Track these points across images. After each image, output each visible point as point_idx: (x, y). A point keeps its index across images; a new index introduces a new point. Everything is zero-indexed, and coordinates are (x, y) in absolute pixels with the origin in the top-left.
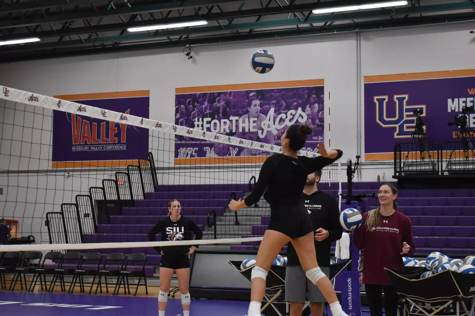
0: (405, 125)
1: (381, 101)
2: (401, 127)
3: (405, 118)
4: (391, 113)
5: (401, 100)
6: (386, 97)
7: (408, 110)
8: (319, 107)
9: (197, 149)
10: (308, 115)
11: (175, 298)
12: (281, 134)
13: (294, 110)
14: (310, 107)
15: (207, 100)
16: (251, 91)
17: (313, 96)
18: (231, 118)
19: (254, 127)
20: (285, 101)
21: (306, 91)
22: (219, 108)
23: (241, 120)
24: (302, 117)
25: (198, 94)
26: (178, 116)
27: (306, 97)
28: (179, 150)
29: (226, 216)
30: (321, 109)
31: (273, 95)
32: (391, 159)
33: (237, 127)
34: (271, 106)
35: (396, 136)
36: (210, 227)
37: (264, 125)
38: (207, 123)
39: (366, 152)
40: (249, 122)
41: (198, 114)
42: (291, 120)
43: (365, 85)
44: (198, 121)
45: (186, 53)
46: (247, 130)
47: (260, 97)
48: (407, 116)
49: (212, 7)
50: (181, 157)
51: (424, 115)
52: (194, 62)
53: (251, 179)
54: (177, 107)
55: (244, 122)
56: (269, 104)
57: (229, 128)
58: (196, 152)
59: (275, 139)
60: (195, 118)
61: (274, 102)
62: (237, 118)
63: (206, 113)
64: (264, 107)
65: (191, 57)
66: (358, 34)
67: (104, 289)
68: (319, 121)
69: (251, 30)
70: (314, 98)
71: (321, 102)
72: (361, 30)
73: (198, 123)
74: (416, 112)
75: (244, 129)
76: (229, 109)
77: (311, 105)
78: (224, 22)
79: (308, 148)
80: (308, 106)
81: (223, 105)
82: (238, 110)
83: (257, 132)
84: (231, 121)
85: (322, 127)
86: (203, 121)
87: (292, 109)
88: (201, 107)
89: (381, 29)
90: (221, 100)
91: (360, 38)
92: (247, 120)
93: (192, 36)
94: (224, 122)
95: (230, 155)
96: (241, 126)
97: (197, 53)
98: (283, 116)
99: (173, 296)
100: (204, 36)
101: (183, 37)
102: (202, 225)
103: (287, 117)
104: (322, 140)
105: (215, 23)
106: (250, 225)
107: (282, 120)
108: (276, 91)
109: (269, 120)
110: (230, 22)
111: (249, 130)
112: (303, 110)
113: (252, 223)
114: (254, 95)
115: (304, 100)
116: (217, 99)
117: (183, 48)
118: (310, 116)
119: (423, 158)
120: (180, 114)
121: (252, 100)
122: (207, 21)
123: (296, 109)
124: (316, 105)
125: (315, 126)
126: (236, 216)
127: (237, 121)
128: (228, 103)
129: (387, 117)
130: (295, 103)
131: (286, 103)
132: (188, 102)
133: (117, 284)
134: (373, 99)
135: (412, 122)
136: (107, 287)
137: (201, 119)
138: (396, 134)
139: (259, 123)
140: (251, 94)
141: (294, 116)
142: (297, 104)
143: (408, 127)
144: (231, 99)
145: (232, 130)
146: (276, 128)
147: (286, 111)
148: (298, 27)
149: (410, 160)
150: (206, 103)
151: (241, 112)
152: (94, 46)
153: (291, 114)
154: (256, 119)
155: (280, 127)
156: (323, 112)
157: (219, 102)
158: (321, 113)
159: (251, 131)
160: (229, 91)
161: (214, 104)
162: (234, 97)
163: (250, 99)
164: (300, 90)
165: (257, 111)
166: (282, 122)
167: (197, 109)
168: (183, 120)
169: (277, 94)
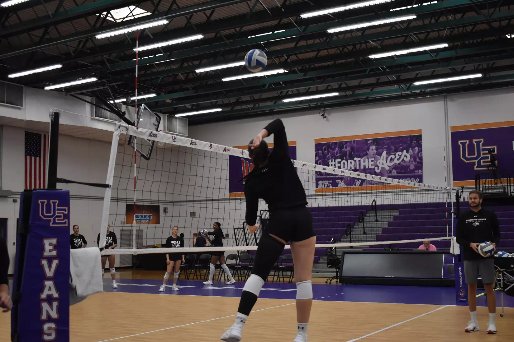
0: (482, 161)
1: (463, 144)
2: (479, 162)
3: (482, 156)
4: (471, 152)
5: (478, 143)
6: (467, 141)
7: (483, 150)
8: (419, 149)
9: (332, 181)
10: (411, 156)
11: (332, 284)
12: (392, 170)
13: (401, 152)
14: (412, 149)
15: (337, 147)
16: (369, 140)
17: (414, 142)
18: (355, 159)
19: (372, 165)
20: (394, 146)
21: (409, 138)
22: (346, 152)
23: (362, 160)
24: (407, 157)
25: (331, 143)
26: (317, 158)
27: (409, 143)
28: (318, 183)
29: (355, 228)
30: (420, 151)
31: (385, 142)
32: (473, 185)
33: (360, 165)
34: (384, 150)
35: (475, 169)
36: (347, 235)
37: (379, 163)
38: (338, 163)
39: (454, 180)
40: (368, 162)
41: (331, 157)
42: (398, 159)
43: (452, 133)
44: (332, 161)
45: (322, 114)
46: (367, 167)
47: (375, 143)
48: (483, 154)
49: (341, 84)
50: (320, 187)
51: (496, 153)
52: (328, 120)
53: (373, 202)
54: (316, 152)
55: (364, 161)
56: (382, 148)
57: (354, 166)
58: (330, 183)
59: (387, 173)
60: (329, 160)
61: (386, 147)
62: (360, 159)
63: (337, 156)
64: (379, 150)
65: (325, 117)
66: (445, 97)
67: (281, 279)
68: (419, 160)
69: (368, 97)
70: (415, 143)
71: (420, 146)
72: (447, 94)
73: (332, 163)
74: (490, 151)
75: (364, 166)
76: (354, 153)
77: (413, 148)
78: (349, 93)
79: (412, 179)
80: (411, 149)
81: (349, 150)
82: (360, 153)
83: (374, 168)
84: (355, 161)
85: (422, 163)
86: (335, 161)
87: (399, 151)
88: (333, 152)
89: (462, 92)
90: (347, 147)
91: (447, 100)
92: (367, 160)
93: (325, 103)
94: (350, 162)
95: (355, 185)
96: (362, 164)
97: (329, 114)
98: (393, 156)
99: (330, 283)
100: (334, 102)
101: (319, 103)
102: (340, 235)
103: (395, 157)
104: (422, 173)
105: (343, 94)
106: (374, 234)
107: (392, 160)
108: (387, 139)
109: (383, 160)
110: (353, 93)
111: (368, 167)
112: (407, 152)
113: (375, 233)
114: (371, 142)
115: (407, 144)
116: (345, 146)
117: (319, 111)
118: (412, 156)
119: (496, 184)
120: (318, 157)
121: (370, 146)
122: (339, 92)
123: (402, 151)
124: (417, 148)
125: (416, 163)
126: (364, 228)
127: (359, 161)
128: (352, 148)
129: (469, 155)
130: (401, 147)
131: (394, 147)
132: (324, 148)
133: (291, 276)
134: (458, 143)
135: (487, 158)
136: (283, 278)
137: (333, 160)
138: (475, 167)
139: (376, 162)
140: (369, 142)
141: (400, 156)
142: (403, 148)
143: (484, 162)
144: (355, 146)
145: (356, 168)
146: (388, 165)
147: (395, 153)
148: (401, 94)
149: (487, 186)
150: (337, 149)
151: (362, 155)
152: (257, 112)
153: (399, 155)
154: (373, 159)
155: (391, 164)
156: (422, 153)
157: (346, 148)
158: (420, 153)
159: (370, 168)
160: (353, 140)
161: (343, 149)
162: (356, 144)
163: (369, 145)
164: (405, 138)
165: (373, 153)
166: (392, 161)
167: (330, 153)
168: (321, 161)
169: (388, 141)
